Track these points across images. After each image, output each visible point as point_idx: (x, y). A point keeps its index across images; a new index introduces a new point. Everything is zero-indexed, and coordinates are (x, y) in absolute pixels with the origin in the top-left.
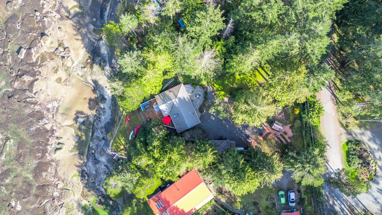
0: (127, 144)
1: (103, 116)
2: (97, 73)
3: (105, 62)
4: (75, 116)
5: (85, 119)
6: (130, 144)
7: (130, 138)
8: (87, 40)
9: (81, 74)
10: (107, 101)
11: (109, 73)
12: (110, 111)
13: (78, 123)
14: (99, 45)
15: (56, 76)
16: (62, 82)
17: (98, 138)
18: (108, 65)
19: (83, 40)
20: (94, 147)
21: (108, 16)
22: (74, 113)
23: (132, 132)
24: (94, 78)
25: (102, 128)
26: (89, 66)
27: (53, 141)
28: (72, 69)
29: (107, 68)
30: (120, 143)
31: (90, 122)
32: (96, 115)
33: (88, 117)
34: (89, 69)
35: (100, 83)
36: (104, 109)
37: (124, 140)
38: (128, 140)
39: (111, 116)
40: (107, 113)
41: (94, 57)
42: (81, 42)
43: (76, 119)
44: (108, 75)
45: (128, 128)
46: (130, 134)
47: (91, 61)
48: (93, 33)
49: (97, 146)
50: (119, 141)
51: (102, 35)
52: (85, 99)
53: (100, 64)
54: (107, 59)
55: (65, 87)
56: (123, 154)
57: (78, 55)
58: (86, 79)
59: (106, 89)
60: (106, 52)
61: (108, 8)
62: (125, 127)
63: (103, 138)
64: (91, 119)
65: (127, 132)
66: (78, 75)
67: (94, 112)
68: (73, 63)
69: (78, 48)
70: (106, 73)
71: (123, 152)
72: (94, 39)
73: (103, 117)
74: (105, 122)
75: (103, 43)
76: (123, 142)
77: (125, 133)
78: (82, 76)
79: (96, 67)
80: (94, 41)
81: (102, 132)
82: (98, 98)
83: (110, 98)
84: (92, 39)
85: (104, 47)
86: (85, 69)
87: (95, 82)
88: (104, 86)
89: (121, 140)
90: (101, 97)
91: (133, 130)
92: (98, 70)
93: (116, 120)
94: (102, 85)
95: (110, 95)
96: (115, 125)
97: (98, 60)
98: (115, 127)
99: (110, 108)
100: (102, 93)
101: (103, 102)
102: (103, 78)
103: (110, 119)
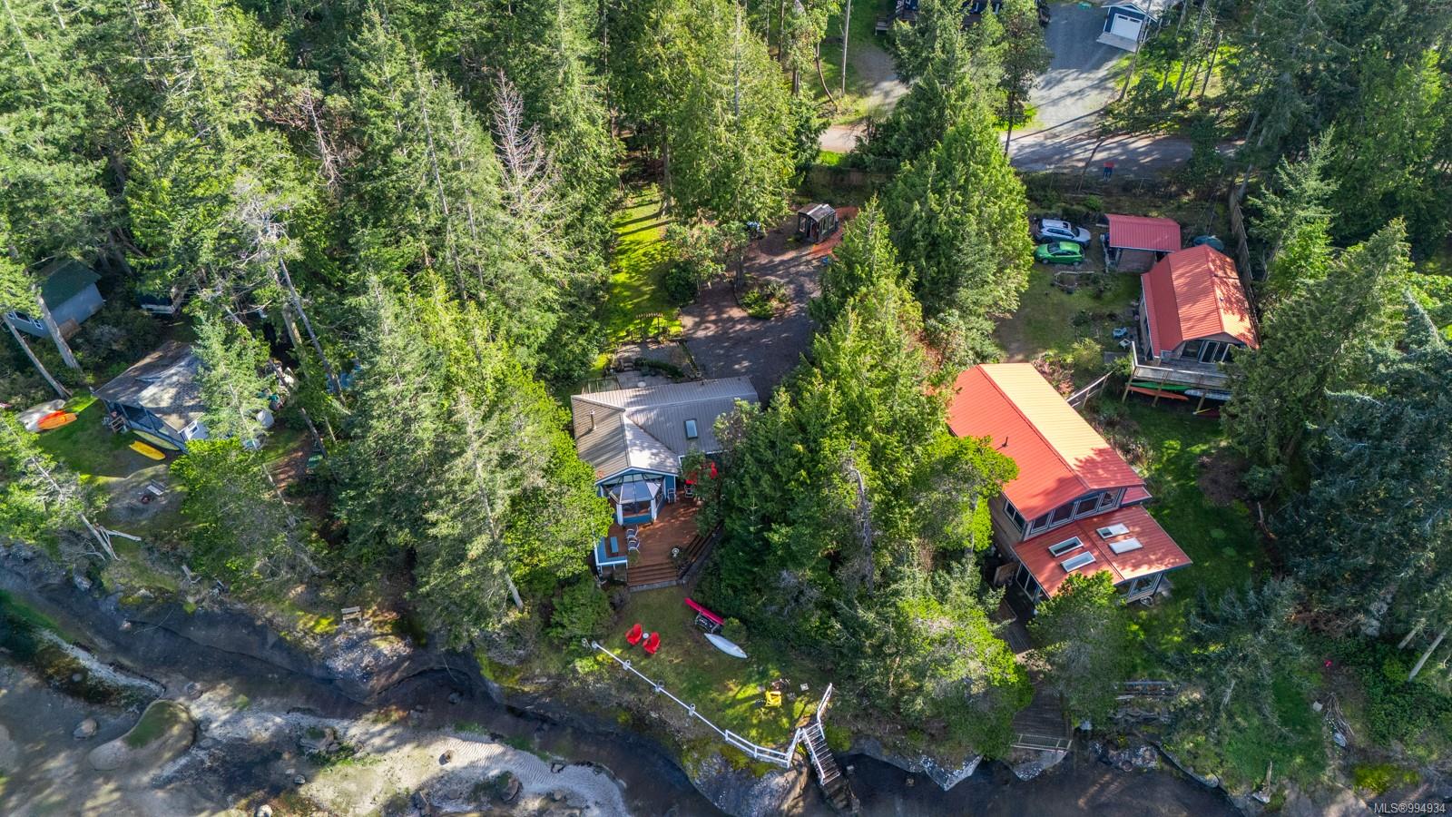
0: (763, 675)
1: (588, 813)
2: (352, 787)
3: (317, 734)
6: (768, 660)
7: (735, 651)
8: (157, 794)
10: (517, 770)
11: (381, 733)
12: (571, 769)
14: (216, 742)
18: (346, 723)
21: (119, 667)
23: (709, 636)
29: (354, 731)
30: (752, 708)
35: (410, 782)
36: (550, 797)
37: (744, 684)
38: (744, 663)
39: (599, 770)
40: (576, 788)
44: (392, 738)
45: (687, 653)
46: (718, 652)
47: (275, 802)
48: (142, 753)
50: (741, 708)
51: (184, 716)
53: (320, 762)
54: (308, 721)
56: (810, 708)
59: (457, 763)
60: (278, 720)
61: (84, 659)
62: (677, 665)
65: (709, 661)
70: (377, 741)
71: (799, 706)
72: (174, 759)
73: (593, 813)
74: (621, 807)
75: (225, 723)
76: (752, 690)
77: (710, 669)
79: (321, 785)
80: (183, 761)
83: (509, 751)
84: (169, 770)
85: (248, 721)
88: (435, 768)
89: (740, 696)
90: (483, 799)
91: (701, 630)
92: (338, 778)
93: (628, 709)
94: (424, 778)
95: (496, 749)
96: (654, 715)
97: (288, 766)
98: (662, 723)
99: (557, 767)
100: (465, 789)
101: (514, 792)
102: (390, 764)
103: (613, 779)
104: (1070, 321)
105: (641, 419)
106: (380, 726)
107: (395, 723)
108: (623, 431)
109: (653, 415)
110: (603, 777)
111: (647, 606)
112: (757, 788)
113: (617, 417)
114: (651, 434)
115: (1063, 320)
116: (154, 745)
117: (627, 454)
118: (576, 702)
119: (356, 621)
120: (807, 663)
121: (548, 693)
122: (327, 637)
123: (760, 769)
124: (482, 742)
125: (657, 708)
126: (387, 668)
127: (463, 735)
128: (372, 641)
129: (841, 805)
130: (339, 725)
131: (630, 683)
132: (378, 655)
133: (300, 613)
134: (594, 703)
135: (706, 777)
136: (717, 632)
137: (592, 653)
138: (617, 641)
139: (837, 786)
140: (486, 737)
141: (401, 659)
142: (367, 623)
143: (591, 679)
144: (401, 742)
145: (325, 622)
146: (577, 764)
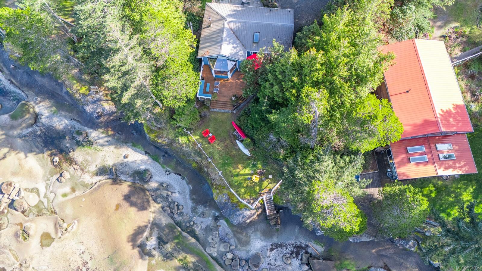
0: (254, 166)
1: (174, 195)
2: (89, 158)
3: (79, 133)
4: (136, 251)
5: (155, 232)
6: (259, 160)
7: (247, 152)
8: (19, 141)
9: (67, 189)
10: (152, 170)
11: (103, 137)
12: (173, 175)
13: (155, 253)
14: (43, 125)
15: (35, 242)
16: (53, 235)
17: (208, 230)
18: (91, 130)
19: (13, 148)
20: (222, 249)
21: (12, 83)
22: (129, 246)
23: (237, 142)
24: (93, 168)
25: (194, 210)
26: (65, 165)
28: (45, 201)
29: (94, 134)
30: (246, 179)
31: (168, 226)
32: (163, 208)
33: (155, 225)
34: (71, 170)
35: (110, 162)
36: (161, 184)
37: (245, 167)
38: (249, 158)
39: (183, 178)
40: (172, 184)
41: (56, 148)
42: (13, 154)
43: (144, 252)
44: (107, 142)
45: (226, 146)
46: (239, 150)
47: (61, 156)
48: (15, 123)
49: (223, 240)
50: (241, 178)
51: (31, 110)
52: (118, 207)
53: (79, 144)
54: (78, 126)
55: (67, 235)
56: (271, 186)
57: (30, 173)
58: (85, 186)
59: (130, 159)
60: (66, 121)
62: (220, 151)
63: (216, 219)
64: (165, 220)
65: (234, 153)
66: (65, 195)
67: (155, 207)
68: (36, 191)
69: (20, 165)
70: (101, 141)
71: (265, 183)
72: (27, 127)
73: (176, 195)
74: (188, 196)
75: (47, 117)
76: (248, 171)
77: (233, 157)
78: (73, 190)
79: (78, 154)
80: (30, 130)
81: (203, 215)
82: (134, 183)
83: (150, 160)
84: (25, 132)
85: (55, 119)
86: (66, 175)
87: (102, 171)
88: (120, 159)
89: (241, 172)
90: (137, 178)
91: (235, 137)
92: (85, 153)
93: (197, 162)
94: (116, 162)
95: (146, 157)
96: (205, 169)
97: (67, 143)
98: (208, 174)
99: (168, 173)
100: (131, 172)
101: (148, 179)
102: (105, 153)
103: (188, 184)
104: (479, 8)
105: (233, 26)
106: (104, 135)
107: (110, 136)
108: (223, 31)
109: (239, 25)
110: (184, 182)
111: (215, 119)
112: (238, 213)
113: (222, 22)
114: (236, 34)
116: (20, 121)
117: (221, 45)
118: (177, 152)
119: (97, 92)
120: (275, 166)
121: (168, 145)
122: (84, 95)
123: (242, 206)
124: (141, 153)
125: (207, 167)
126: (107, 115)
127: (135, 148)
128: (102, 102)
129: (272, 224)
130: (89, 130)
131: (199, 153)
132: (104, 109)
133: (75, 82)
134: (184, 155)
135: (220, 201)
136: (242, 141)
137: (186, 135)
138: (199, 133)
139: (273, 217)
140: (144, 152)
141: (113, 113)
142: (101, 94)
143: (184, 145)
144: (109, 143)
145: (84, 89)
146: (176, 173)
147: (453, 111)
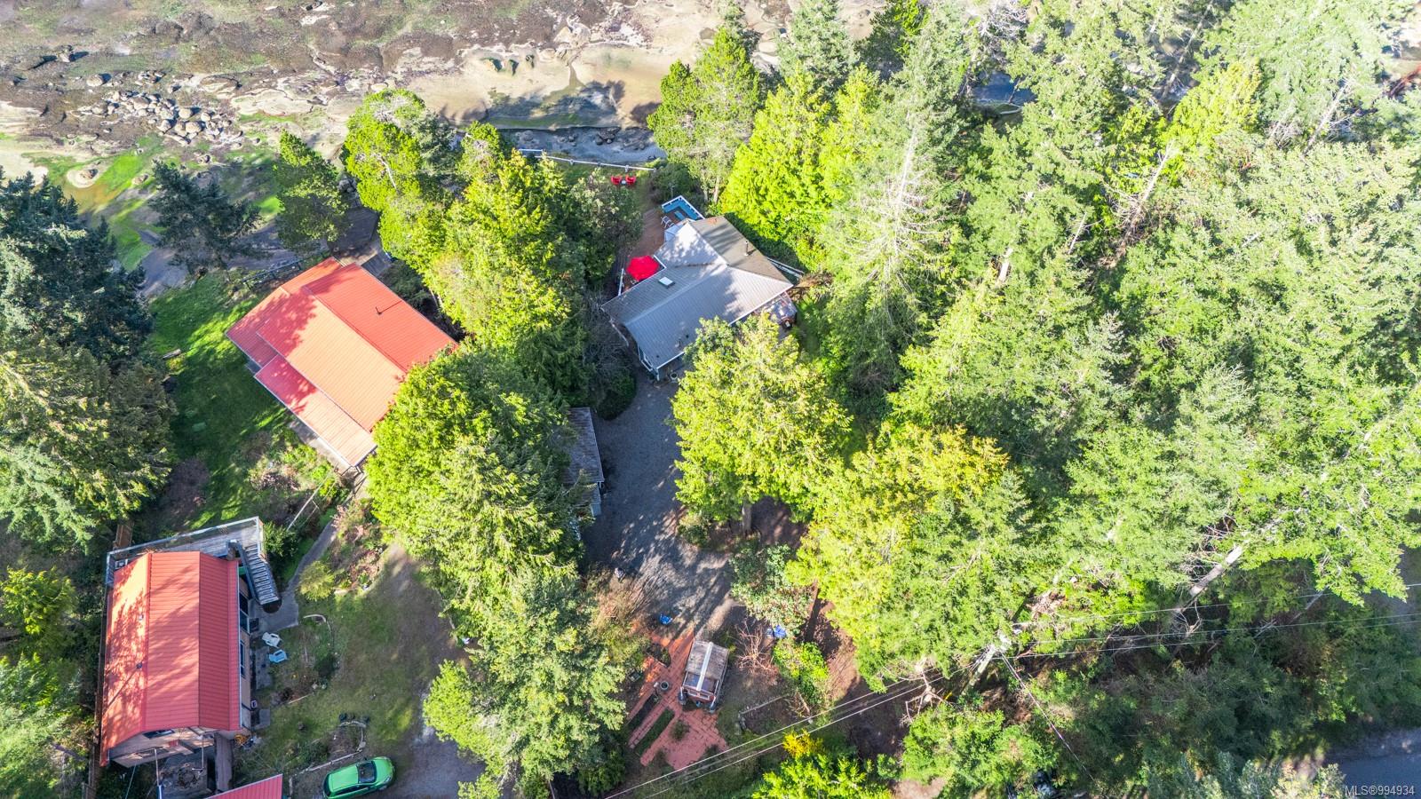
4: (604, 83)
5: (604, 107)
13: (585, 95)
22: (616, 79)
27: (519, 51)
31: (595, 120)
43: (596, 87)
64: (604, 121)
104: (341, 662)
105: (710, 266)
109: (703, 272)
114: (697, 266)
115: (349, 662)
147: (298, 332)
